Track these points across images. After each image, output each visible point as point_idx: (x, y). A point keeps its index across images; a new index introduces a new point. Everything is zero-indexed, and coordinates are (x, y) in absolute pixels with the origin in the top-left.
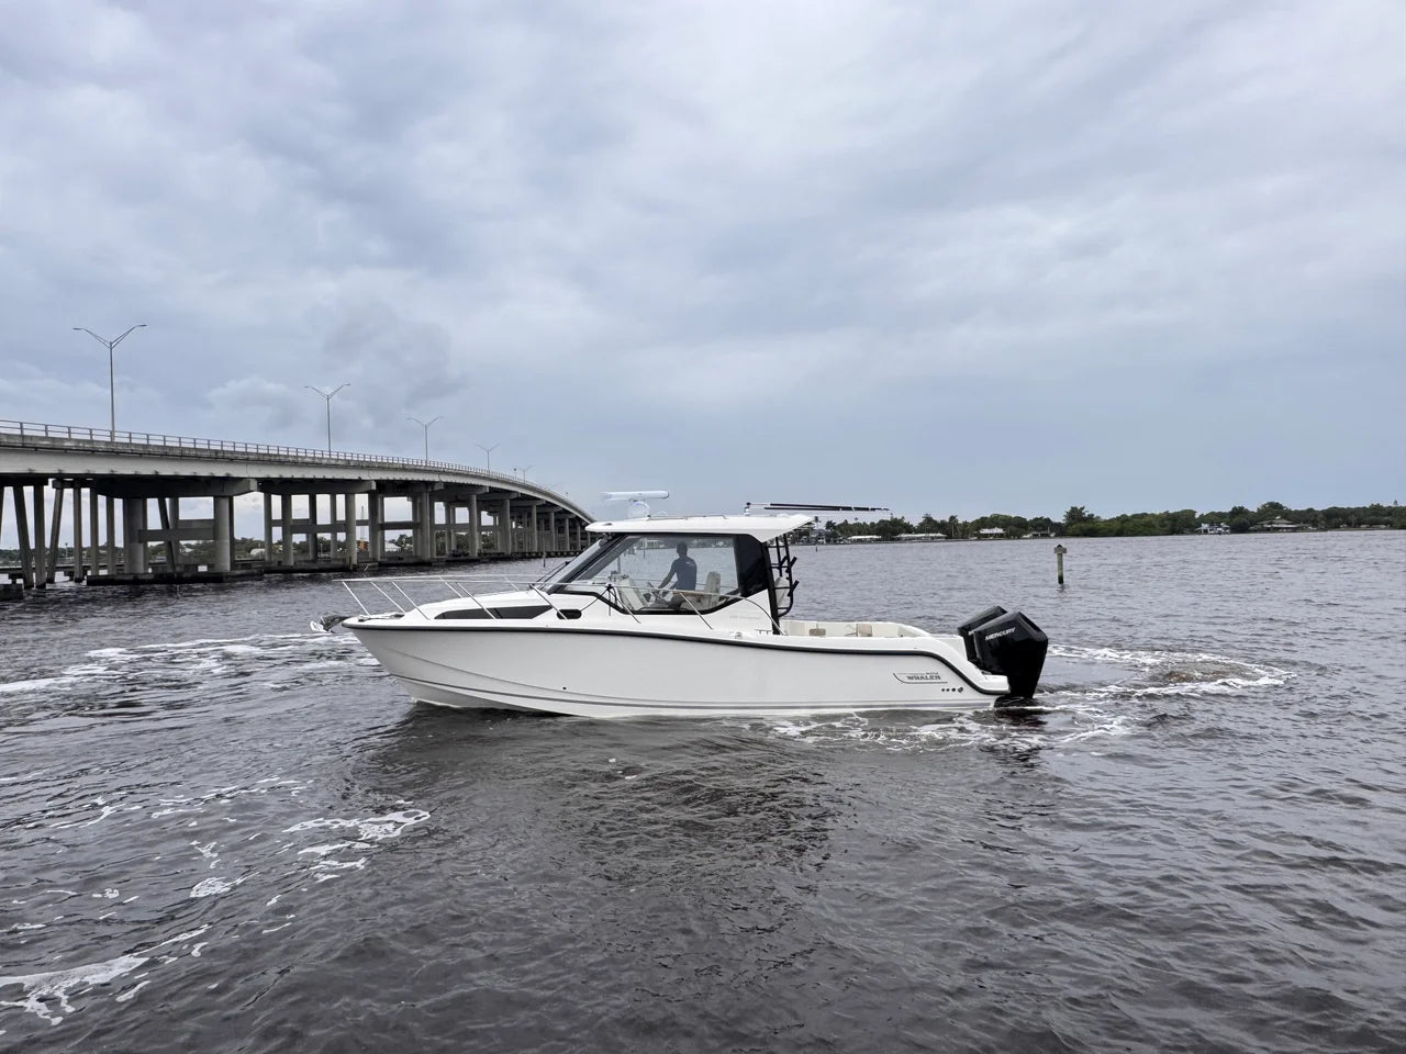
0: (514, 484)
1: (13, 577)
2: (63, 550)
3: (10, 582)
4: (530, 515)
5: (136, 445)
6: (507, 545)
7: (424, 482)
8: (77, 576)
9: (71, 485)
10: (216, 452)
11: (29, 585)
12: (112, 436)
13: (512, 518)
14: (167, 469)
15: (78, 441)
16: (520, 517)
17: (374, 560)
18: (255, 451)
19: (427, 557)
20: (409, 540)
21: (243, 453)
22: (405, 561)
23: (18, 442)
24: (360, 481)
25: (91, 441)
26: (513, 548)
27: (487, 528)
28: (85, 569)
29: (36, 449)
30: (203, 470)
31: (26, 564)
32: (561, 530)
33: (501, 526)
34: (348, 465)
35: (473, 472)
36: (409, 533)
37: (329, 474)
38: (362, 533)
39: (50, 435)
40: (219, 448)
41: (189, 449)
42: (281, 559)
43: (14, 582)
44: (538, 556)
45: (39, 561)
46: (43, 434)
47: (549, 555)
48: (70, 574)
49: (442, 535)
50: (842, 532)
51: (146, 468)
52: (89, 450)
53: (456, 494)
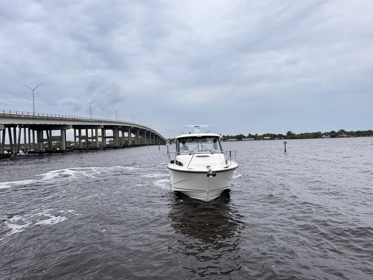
0: (140, 126)
1: (8, 151)
2: (21, 144)
3: (7, 153)
4: (144, 134)
5: (40, 116)
6: (138, 142)
7: (116, 126)
8: (25, 151)
9: (23, 127)
10: (61, 118)
11: (12, 154)
12: (34, 114)
13: (139, 135)
14: (48, 123)
15: (25, 115)
16: (142, 135)
17: (103, 147)
18: (71, 118)
19: (117, 145)
20: (112, 141)
21: (68, 118)
22: (111, 146)
23: (9, 116)
24: (99, 126)
25: (28, 116)
26: (140, 143)
27: (133, 138)
28: (27, 149)
29: (14, 117)
30: (58, 123)
31: (12, 148)
32: (152, 138)
33: (136, 137)
34: (96, 121)
35: (129, 123)
36: (112, 139)
37: (91, 124)
38: (100, 139)
39: (18, 114)
40: (62, 117)
41: (54, 117)
42: (79, 146)
43: (9, 153)
44: (146, 145)
45: (15, 147)
46: (16, 114)
47: (149, 145)
48: (23, 150)
49: (121, 140)
50: (227, 138)
51: (43, 123)
52: (28, 118)
53: (125, 129)
